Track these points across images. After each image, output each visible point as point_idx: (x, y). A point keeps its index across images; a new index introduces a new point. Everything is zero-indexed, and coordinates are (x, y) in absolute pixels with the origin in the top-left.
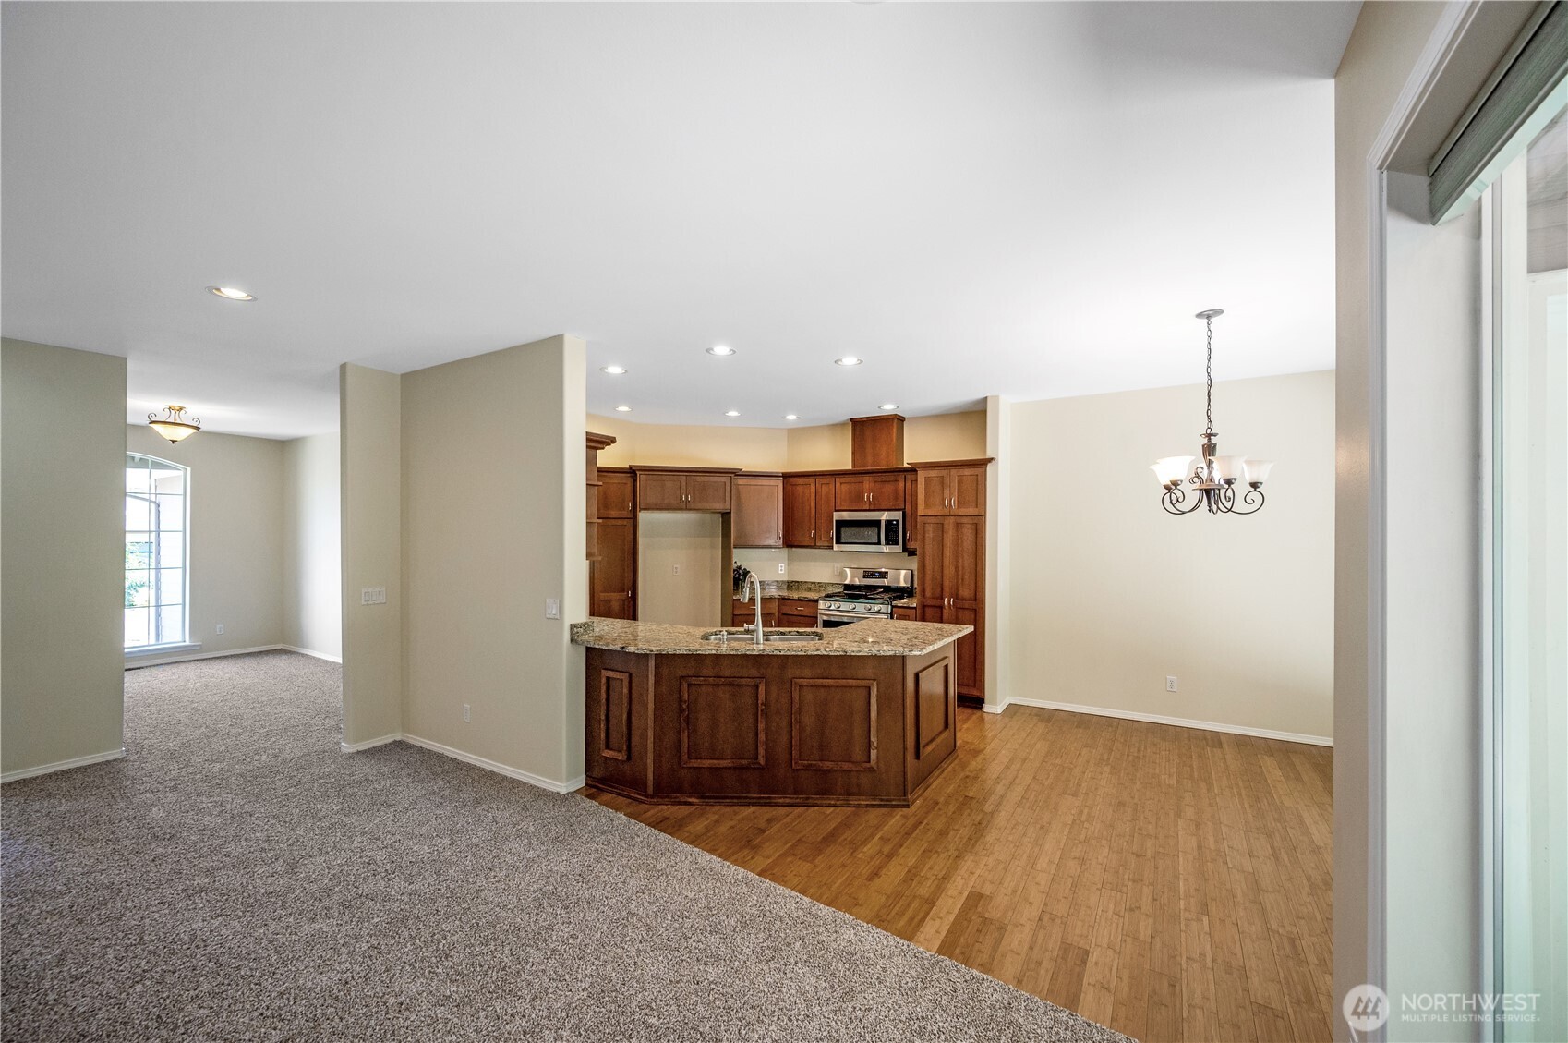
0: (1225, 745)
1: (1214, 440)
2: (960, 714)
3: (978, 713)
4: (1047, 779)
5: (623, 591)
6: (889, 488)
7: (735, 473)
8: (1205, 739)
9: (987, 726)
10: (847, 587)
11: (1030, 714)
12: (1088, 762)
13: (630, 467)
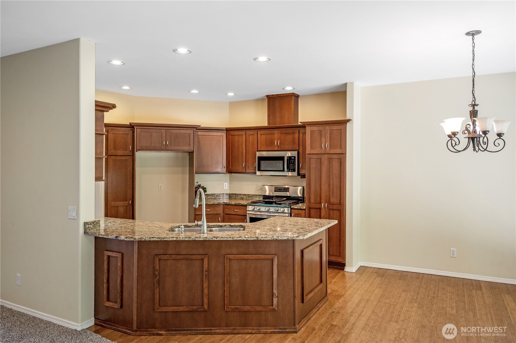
0: (483, 288)
1: (476, 108)
2: (329, 273)
3: (342, 272)
4: (380, 312)
5: (127, 201)
6: (289, 137)
7: (197, 128)
8: (472, 285)
9: (347, 280)
10: (265, 197)
11: (372, 272)
12: (405, 301)
13: (131, 124)
